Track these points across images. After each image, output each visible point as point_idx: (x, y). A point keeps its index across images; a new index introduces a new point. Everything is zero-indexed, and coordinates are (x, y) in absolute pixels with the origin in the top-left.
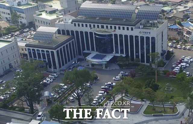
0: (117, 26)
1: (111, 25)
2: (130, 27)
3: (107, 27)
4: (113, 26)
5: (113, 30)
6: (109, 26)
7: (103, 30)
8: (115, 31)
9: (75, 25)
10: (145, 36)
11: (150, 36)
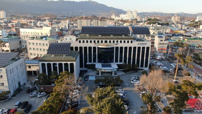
0: (119, 41)
1: (114, 40)
3: (110, 42)
4: (116, 41)
5: (115, 44)
6: (112, 41)
7: (106, 44)
8: (117, 44)
9: (80, 42)
10: (142, 47)
11: (146, 47)
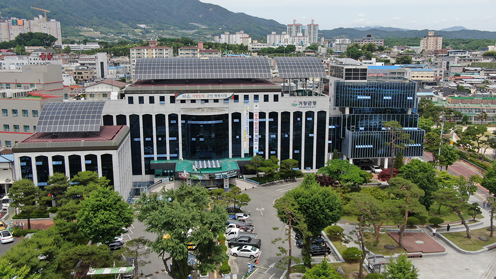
0: (241, 96)
2: (271, 95)
9: (131, 100)
10: (304, 111)
11: (316, 110)
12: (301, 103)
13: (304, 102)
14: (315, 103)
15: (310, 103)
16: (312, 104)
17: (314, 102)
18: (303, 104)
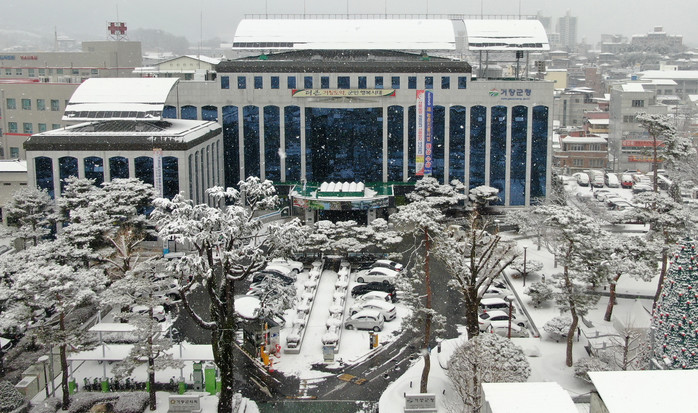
0: (404, 78)
1: (379, 75)
2: (454, 78)
3: (362, 82)
4: (387, 78)
5: (385, 92)
6: (371, 78)
7: (346, 93)
8: (392, 95)
9: (225, 84)
10: (510, 105)
11: (530, 105)
12: (505, 91)
13: (510, 90)
14: (528, 92)
15: (520, 92)
16: (524, 94)
17: (527, 90)
18: (508, 93)
